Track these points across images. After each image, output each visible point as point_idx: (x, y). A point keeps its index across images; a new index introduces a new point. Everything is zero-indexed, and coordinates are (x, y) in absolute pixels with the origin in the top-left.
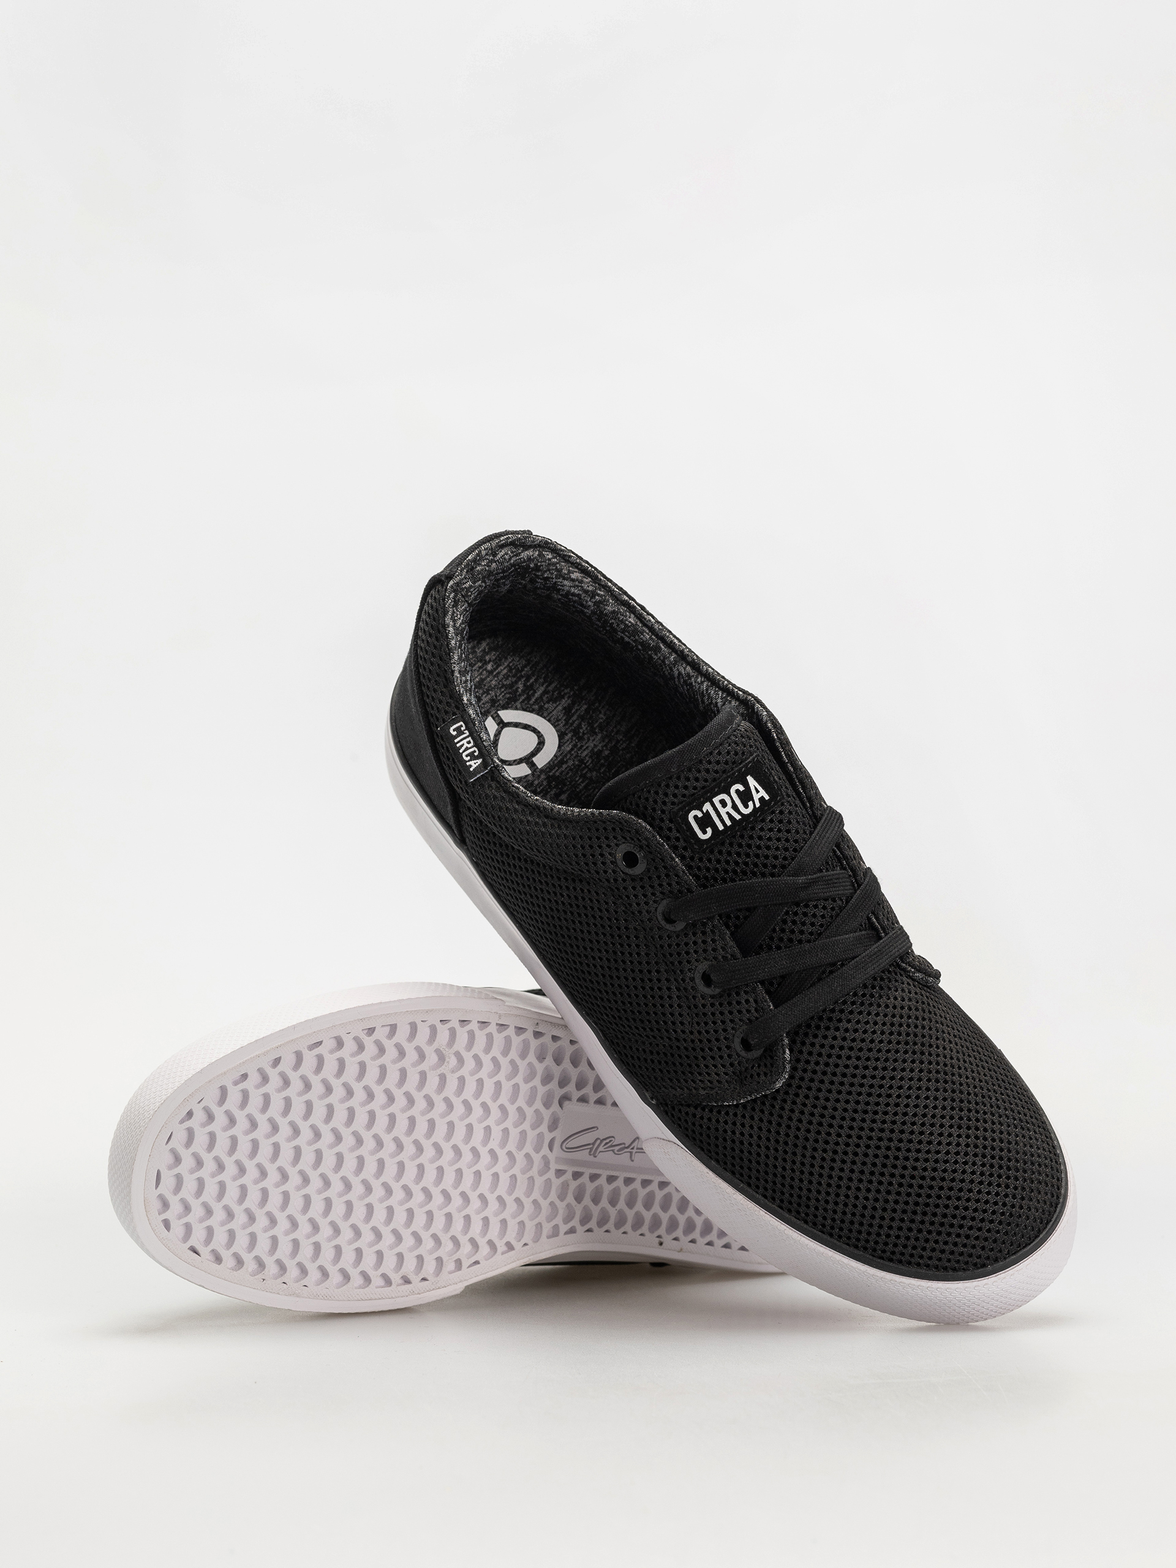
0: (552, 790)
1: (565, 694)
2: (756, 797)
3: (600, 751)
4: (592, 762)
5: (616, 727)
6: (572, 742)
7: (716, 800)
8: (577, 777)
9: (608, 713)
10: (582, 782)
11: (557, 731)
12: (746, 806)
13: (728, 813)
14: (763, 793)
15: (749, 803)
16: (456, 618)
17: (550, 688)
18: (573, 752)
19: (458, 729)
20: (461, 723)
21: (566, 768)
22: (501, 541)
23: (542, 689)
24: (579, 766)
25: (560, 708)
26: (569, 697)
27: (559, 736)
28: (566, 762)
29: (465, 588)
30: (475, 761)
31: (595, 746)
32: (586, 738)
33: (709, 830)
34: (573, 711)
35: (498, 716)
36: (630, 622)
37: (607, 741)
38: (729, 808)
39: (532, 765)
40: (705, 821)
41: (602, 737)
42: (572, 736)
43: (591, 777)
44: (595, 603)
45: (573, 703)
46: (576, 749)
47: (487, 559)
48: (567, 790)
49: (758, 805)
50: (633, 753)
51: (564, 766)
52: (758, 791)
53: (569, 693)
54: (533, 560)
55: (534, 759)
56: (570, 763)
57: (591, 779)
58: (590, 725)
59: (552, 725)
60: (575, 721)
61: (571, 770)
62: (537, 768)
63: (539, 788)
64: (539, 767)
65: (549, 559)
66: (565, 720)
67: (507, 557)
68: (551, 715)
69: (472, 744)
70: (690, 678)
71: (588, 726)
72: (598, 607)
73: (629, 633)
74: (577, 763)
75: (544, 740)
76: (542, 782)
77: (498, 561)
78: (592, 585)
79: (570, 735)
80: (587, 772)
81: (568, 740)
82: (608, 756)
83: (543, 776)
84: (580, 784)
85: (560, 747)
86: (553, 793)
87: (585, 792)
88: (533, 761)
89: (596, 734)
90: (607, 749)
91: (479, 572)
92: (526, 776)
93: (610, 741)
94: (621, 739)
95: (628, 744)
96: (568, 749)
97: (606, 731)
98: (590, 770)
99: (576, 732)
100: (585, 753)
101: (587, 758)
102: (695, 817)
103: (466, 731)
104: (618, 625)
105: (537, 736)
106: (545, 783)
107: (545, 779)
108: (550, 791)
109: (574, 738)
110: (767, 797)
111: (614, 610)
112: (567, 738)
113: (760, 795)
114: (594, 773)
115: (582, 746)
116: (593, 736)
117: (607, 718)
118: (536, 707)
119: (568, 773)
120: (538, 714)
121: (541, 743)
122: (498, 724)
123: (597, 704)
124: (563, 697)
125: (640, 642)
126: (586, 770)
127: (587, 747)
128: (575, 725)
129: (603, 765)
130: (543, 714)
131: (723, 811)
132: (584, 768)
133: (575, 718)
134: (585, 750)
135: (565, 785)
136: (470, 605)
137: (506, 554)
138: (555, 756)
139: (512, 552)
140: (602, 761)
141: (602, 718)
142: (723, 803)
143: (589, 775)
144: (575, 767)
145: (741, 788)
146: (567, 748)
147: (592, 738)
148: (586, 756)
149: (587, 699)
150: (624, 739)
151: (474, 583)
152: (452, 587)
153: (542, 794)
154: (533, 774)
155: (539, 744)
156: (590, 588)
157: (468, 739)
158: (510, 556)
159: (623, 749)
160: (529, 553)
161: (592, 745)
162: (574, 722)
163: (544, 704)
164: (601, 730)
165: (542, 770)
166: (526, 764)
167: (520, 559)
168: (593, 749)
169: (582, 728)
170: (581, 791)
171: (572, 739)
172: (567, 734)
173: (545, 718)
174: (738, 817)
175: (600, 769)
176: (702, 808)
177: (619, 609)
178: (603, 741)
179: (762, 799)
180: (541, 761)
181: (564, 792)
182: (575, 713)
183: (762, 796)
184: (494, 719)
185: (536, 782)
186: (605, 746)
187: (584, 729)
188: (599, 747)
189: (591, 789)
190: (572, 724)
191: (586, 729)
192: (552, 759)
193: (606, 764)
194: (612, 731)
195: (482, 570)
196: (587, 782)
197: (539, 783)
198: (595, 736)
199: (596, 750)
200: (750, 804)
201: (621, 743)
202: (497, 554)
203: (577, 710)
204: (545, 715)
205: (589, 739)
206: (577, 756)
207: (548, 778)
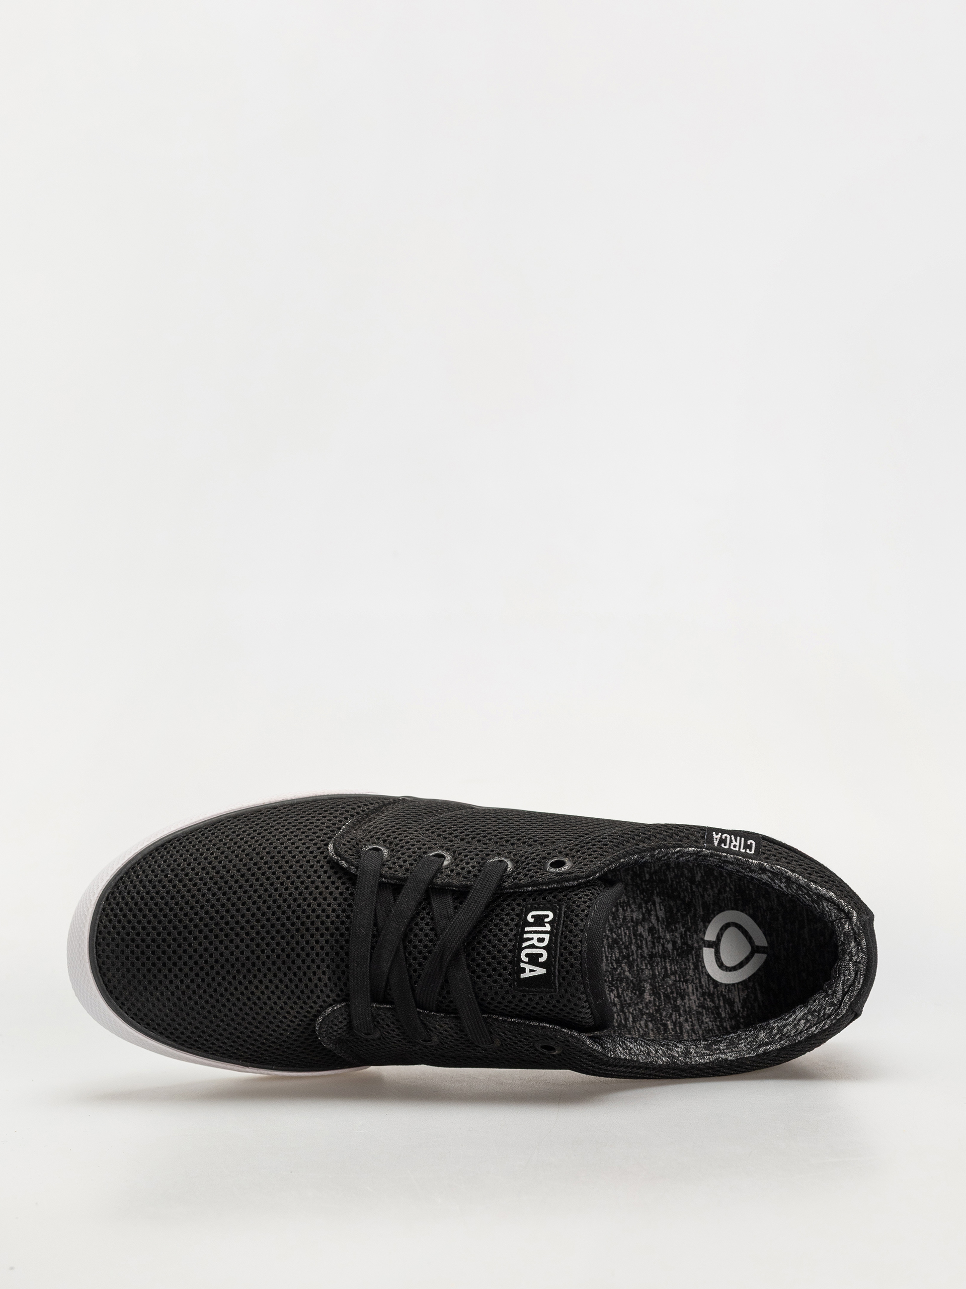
0: (681, 942)
1: (744, 1011)
2: (528, 967)
3: (683, 999)
4: (680, 987)
5: (692, 1022)
6: (706, 986)
7: (547, 937)
8: (677, 968)
9: (706, 1025)
10: (671, 969)
11: (721, 984)
12: (527, 955)
13: (532, 939)
14: (527, 974)
15: (528, 959)
16: (830, 904)
17: (756, 1004)
18: (698, 981)
19: (750, 847)
20: (753, 852)
21: (689, 966)
22: (861, 975)
23: (760, 999)
24: (684, 977)
25: (737, 1000)
26: (739, 1011)
27: (717, 982)
28: (694, 970)
29: (846, 924)
30: (718, 840)
31: (690, 999)
32: (701, 998)
33: (531, 920)
34: (727, 1006)
35: (764, 952)
36: (742, 1043)
37: (687, 1010)
38: (535, 942)
39: (710, 945)
40: (539, 921)
41: (692, 1008)
42: (710, 991)
43: (670, 978)
44: (773, 1028)
45: (733, 1011)
46: (698, 985)
47: (855, 956)
48: (673, 953)
49: (522, 965)
50: (663, 1018)
51: (692, 967)
52: (531, 971)
53: (742, 1013)
54: (832, 995)
55: (713, 950)
56: (691, 973)
57: (668, 976)
58: (707, 1009)
59: (729, 985)
60: (719, 1002)
61: (686, 969)
62: (705, 947)
63: (690, 935)
64: (704, 948)
65: (825, 1009)
66: (725, 995)
67: (847, 973)
68: (736, 989)
69: (732, 847)
70: (668, 1049)
71: (708, 1007)
72: (769, 1029)
73: (735, 1038)
74: (688, 977)
75: (722, 970)
76: (692, 941)
77: (848, 964)
78: (787, 1032)
79: (712, 989)
80: (676, 977)
81: (709, 985)
82: (675, 1001)
83: (696, 945)
84: (671, 965)
85: (709, 976)
86: (679, 941)
87: (662, 964)
88: (713, 948)
89: (699, 1007)
90: (681, 1004)
91: (849, 943)
92: (705, 933)
93: (685, 1011)
94: (679, 1018)
95: (672, 1020)
96: (702, 980)
97: (694, 1014)
98: (675, 981)
99: (711, 995)
100: (690, 989)
101: (685, 986)
102: (547, 916)
103: (744, 851)
104: (746, 1034)
105: (729, 967)
106: (690, 942)
107: (693, 944)
108: (681, 940)
109: (707, 991)
110: (522, 976)
111: (758, 1038)
112: (712, 986)
113: (527, 971)
114: (671, 982)
115: (697, 990)
116: (698, 1004)
117: (703, 1021)
118: (751, 984)
119: (685, 965)
120: (744, 981)
121: (721, 965)
122: (758, 947)
123: (718, 1023)
124: (742, 1007)
125: (723, 1041)
126: (678, 979)
127: (693, 994)
128: (716, 999)
129: (672, 993)
130: (742, 985)
131: (536, 936)
132: (680, 979)
133: (722, 1004)
134: (693, 990)
135: (678, 955)
136: (832, 922)
137: (850, 974)
138: (704, 967)
139: (848, 980)
140: (675, 995)
141: (705, 1019)
142: (541, 940)
143: (673, 977)
144: (686, 973)
145: (541, 960)
146: (704, 981)
147: (697, 1002)
148: (688, 988)
149: (728, 1021)
150: (678, 1020)
151: (845, 934)
152: (852, 913)
153: (683, 933)
154: (703, 939)
155: (722, 964)
156: (785, 1030)
157: (737, 847)
158: (846, 976)
159: (671, 1014)
160: (839, 995)
161: (691, 998)
162: (719, 1000)
163: (748, 992)
164: (698, 1013)
165: (700, 948)
166: (713, 941)
167: (839, 984)
168: (689, 996)
169: (710, 1001)
170: (665, 962)
171: (708, 989)
172: (714, 988)
173: (738, 984)
174: (524, 945)
175: (671, 989)
176: (550, 924)
177: (756, 1042)
178: (688, 1007)
179: (523, 971)
180: (708, 955)
181: (673, 950)
182: (725, 1006)
183: (525, 972)
184: (764, 947)
185: (695, 936)
186: (684, 1006)
187: (709, 1003)
188: (686, 1001)
189: (661, 970)
190: (718, 997)
191: (707, 1004)
192: (703, 962)
193: (671, 996)
194: (691, 1018)
195: (850, 946)
196: (669, 972)
197: (693, 938)
198: (697, 1004)
199: (687, 997)
200: (526, 960)
201: (678, 1017)
202: (853, 966)
203: (726, 1009)
204: (740, 986)
205: (698, 999)
206: (693, 981)
207: (692, 948)
